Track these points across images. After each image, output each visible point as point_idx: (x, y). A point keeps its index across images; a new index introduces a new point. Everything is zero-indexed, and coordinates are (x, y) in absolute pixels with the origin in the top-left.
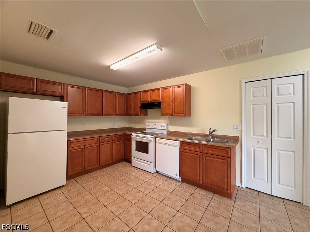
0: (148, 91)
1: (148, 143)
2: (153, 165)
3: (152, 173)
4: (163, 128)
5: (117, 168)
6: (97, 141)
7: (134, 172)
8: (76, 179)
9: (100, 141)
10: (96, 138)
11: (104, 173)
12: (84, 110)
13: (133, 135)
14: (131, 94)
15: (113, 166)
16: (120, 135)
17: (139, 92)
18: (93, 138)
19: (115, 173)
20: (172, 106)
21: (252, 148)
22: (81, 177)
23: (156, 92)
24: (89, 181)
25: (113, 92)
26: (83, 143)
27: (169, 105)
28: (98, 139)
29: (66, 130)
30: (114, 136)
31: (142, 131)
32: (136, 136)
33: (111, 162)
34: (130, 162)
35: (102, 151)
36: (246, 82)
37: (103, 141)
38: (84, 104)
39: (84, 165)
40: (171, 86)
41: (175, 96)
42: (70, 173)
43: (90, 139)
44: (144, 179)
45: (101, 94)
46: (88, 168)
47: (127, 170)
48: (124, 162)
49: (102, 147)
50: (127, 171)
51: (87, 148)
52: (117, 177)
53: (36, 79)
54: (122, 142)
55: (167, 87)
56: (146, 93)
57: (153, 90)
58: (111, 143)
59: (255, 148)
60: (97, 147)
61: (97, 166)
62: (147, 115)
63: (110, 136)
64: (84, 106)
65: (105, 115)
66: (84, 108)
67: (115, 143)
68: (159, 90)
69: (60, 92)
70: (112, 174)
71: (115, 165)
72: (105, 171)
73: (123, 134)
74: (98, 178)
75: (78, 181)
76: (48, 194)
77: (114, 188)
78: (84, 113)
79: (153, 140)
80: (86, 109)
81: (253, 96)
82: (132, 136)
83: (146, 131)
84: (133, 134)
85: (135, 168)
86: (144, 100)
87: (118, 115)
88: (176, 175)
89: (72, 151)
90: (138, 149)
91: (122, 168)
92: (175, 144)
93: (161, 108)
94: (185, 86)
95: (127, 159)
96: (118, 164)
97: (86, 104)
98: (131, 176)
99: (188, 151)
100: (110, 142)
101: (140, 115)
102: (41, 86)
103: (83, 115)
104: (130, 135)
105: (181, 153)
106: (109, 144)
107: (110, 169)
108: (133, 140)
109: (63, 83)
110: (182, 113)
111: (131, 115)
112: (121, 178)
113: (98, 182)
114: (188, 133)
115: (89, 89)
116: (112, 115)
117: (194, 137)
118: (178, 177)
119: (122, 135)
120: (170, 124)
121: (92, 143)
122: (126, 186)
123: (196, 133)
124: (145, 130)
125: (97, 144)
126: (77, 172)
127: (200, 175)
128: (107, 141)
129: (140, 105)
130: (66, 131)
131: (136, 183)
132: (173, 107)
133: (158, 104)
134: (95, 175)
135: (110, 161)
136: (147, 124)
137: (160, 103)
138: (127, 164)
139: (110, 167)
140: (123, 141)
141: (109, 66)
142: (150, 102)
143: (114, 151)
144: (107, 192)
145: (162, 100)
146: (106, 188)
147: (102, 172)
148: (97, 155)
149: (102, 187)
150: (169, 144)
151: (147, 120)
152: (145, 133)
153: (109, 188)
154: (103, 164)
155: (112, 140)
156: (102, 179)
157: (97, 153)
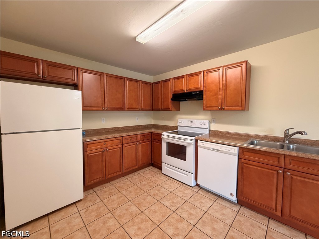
0: (183, 77)
1: (186, 146)
2: (193, 176)
3: (191, 186)
4: (203, 126)
5: (144, 175)
6: (120, 142)
7: (167, 182)
8: (95, 189)
9: (124, 142)
10: (118, 138)
11: (129, 183)
12: (103, 103)
13: (164, 135)
14: (159, 82)
15: (138, 172)
16: (146, 135)
17: (170, 79)
18: (114, 139)
19: (144, 183)
20: (220, 96)
22: (102, 187)
23: (195, 77)
24: (111, 194)
25: (137, 81)
26: (103, 144)
27: (216, 94)
28: (121, 140)
29: (81, 128)
30: (139, 136)
31: (174, 130)
32: (168, 137)
33: (137, 167)
34: (160, 168)
35: (126, 154)
37: (126, 142)
38: (103, 95)
39: (104, 171)
40: (220, 67)
41: (226, 81)
42: (89, 182)
43: (111, 139)
44: (183, 196)
45: (124, 83)
46: (110, 176)
47: (157, 179)
48: (151, 167)
49: (126, 149)
50: (157, 181)
51: (108, 151)
52: (146, 190)
53: (41, 61)
54: (148, 142)
55: (213, 69)
56: (179, 80)
57: (190, 75)
58: (137, 144)
60: (120, 150)
61: (121, 173)
62: (179, 109)
63: (134, 136)
64: (103, 97)
65: (128, 109)
66: (103, 100)
67: (141, 144)
68: (201, 74)
69: (72, 79)
70: (139, 185)
71: (141, 171)
72: (130, 179)
73: (150, 134)
74: (122, 190)
75: (98, 192)
76: (60, 213)
77: (144, 208)
78: (104, 107)
79: (193, 144)
80: (106, 101)
82: (162, 136)
83: (178, 130)
84: (163, 133)
85: (167, 177)
86: (176, 89)
87: (143, 110)
88: (232, 195)
89: (90, 155)
91: (150, 177)
92: (232, 151)
93: (202, 99)
94: (244, 64)
95: (156, 164)
96: (144, 169)
97: (106, 95)
98: (163, 189)
99: (254, 163)
100: (135, 143)
101: (171, 109)
102: (48, 70)
103: (102, 109)
104: (159, 135)
105: (240, 164)
106: (134, 145)
107: (135, 177)
108: (164, 142)
109: (76, 67)
110: (239, 106)
111: (159, 110)
112: (152, 192)
113: (123, 197)
114: (242, 134)
115: (109, 75)
116: (136, 109)
117: (256, 140)
118: (234, 199)
119: (148, 134)
120: (214, 121)
121: (113, 145)
122: (161, 207)
123: (257, 135)
124: (177, 128)
125: (120, 146)
126: (97, 180)
127: (278, 202)
128: (132, 141)
129: (171, 96)
130: (81, 130)
131: (173, 202)
132: (223, 97)
133: (197, 94)
134: (118, 185)
135: (134, 166)
136: (180, 120)
137: (201, 93)
138: (156, 170)
139: (136, 174)
140: (150, 142)
141: (136, 37)
142: (185, 91)
143: (140, 154)
144: (137, 215)
145: (205, 88)
146: (134, 209)
147: (127, 180)
148: (120, 160)
149: (129, 205)
150: (220, 150)
151: (179, 116)
152: (177, 132)
153: (138, 209)
154: (127, 171)
155: (137, 140)
156: (128, 192)
157: (120, 156)
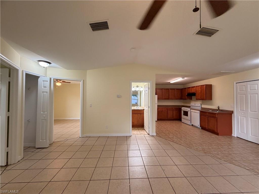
1: (188, 112)
2: (190, 121)
3: (190, 125)
4: (198, 106)
9: (168, 109)
12: (162, 97)
16: (177, 108)
17: (186, 88)
18: (165, 108)
20: (200, 95)
21: (240, 117)
23: (193, 88)
25: (174, 89)
26: (162, 109)
30: (174, 108)
34: (181, 121)
36: (236, 83)
38: (162, 95)
41: (201, 90)
45: (169, 90)
49: (169, 112)
51: (163, 111)
54: (178, 111)
55: (198, 86)
56: (189, 89)
59: (241, 117)
60: (167, 112)
61: (167, 119)
62: (192, 99)
63: (172, 108)
65: (171, 99)
67: (174, 111)
68: (195, 87)
71: (174, 121)
79: (190, 111)
81: (240, 91)
84: (182, 108)
85: (183, 123)
86: (188, 92)
87: (176, 99)
88: (198, 125)
89: (158, 111)
90: (184, 115)
92: (198, 112)
93: (196, 96)
94: (205, 85)
96: (176, 121)
99: (203, 115)
101: (187, 99)
103: (162, 99)
106: (172, 111)
108: (182, 110)
116: (173, 99)
120: (202, 104)
121: (165, 110)
124: (190, 107)
127: (207, 126)
129: (187, 94)
130: (157, 105)
136: (191, 104)
137: (195, 93)
142: (191, 93)
143: (174, 115)
150: (195, 112)
151: (192, 102)
154: (169, 119)
157: (167, 114)
